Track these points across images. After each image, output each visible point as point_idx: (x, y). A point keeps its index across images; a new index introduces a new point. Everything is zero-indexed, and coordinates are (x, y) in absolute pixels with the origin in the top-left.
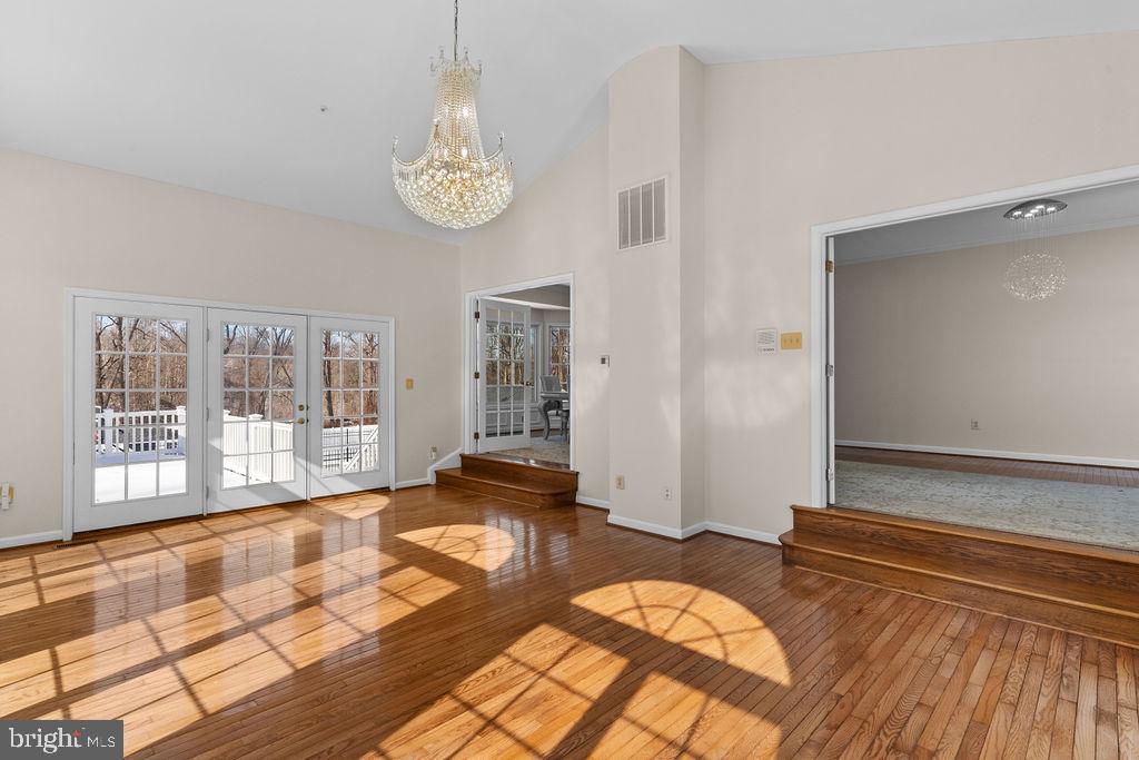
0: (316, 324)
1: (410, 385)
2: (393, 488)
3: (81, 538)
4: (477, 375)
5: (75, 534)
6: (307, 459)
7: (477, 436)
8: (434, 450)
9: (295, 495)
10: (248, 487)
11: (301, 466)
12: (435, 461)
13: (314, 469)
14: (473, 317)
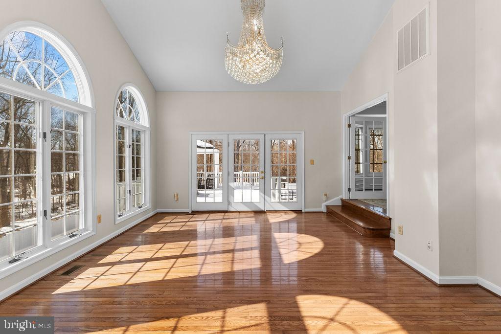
0: (268, 138)
1: (312, 162)
2: (303, 211)
3: (194, 213)
4: (349, 158)
5: (192, 211)
6: (265, 194)
7: (349, 190)
8: (326, 195)
9: (260, 208)
10: (242, 203)
11: (262, 197)
12: (326, 201)
13: (267, 198)
14: (347, 126)
